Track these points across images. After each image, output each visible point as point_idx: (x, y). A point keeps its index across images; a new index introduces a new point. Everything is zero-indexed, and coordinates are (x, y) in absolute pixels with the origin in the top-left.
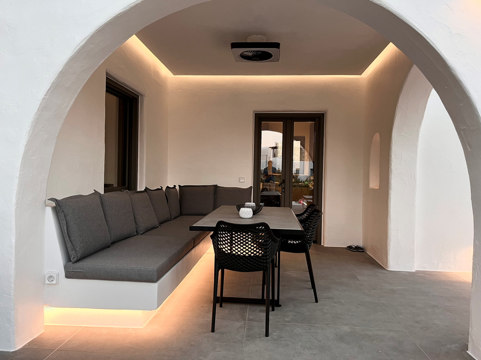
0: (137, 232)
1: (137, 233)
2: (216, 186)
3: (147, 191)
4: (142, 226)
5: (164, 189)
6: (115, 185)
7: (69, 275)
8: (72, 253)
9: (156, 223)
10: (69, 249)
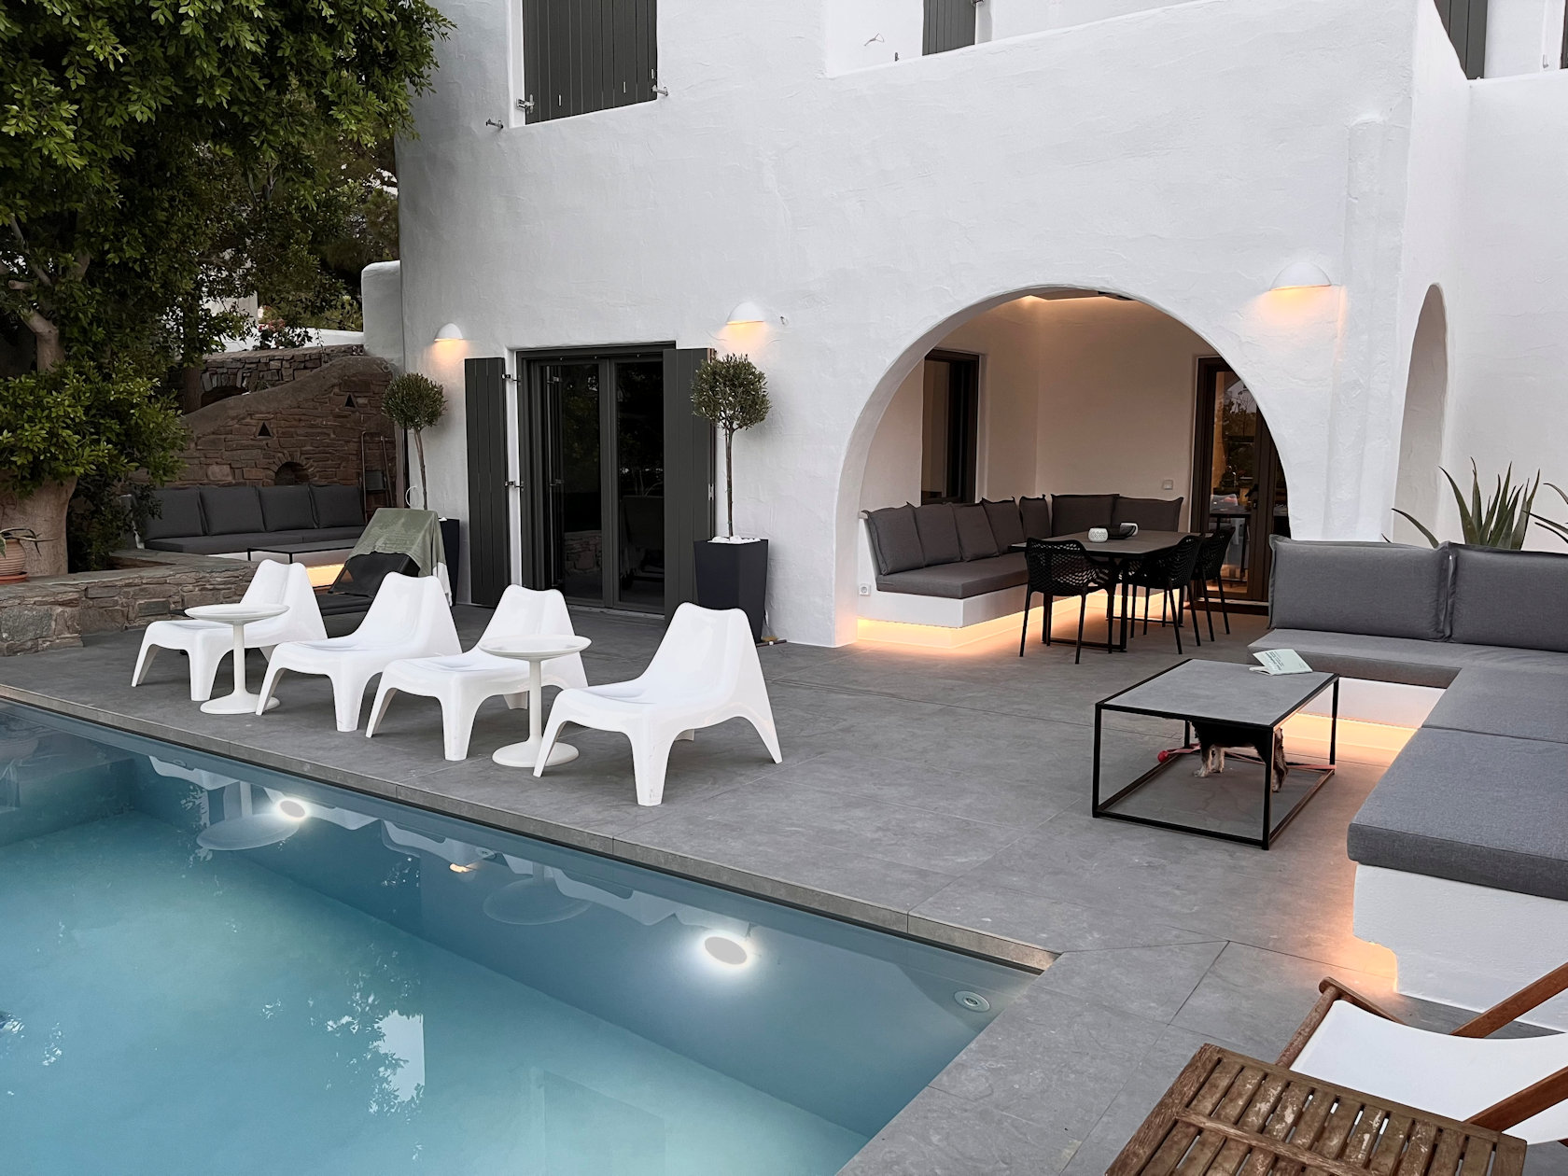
0: (962, 558)
1: (962, 560)
2: (1116, 497)
3: (986, 505)
4: (968, 553)
5: (1017, 502)
6: (944, 495)
7: (882, 587)
8: (883, 566)
9: (995, 550)
10: (880, 562)
